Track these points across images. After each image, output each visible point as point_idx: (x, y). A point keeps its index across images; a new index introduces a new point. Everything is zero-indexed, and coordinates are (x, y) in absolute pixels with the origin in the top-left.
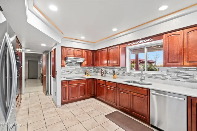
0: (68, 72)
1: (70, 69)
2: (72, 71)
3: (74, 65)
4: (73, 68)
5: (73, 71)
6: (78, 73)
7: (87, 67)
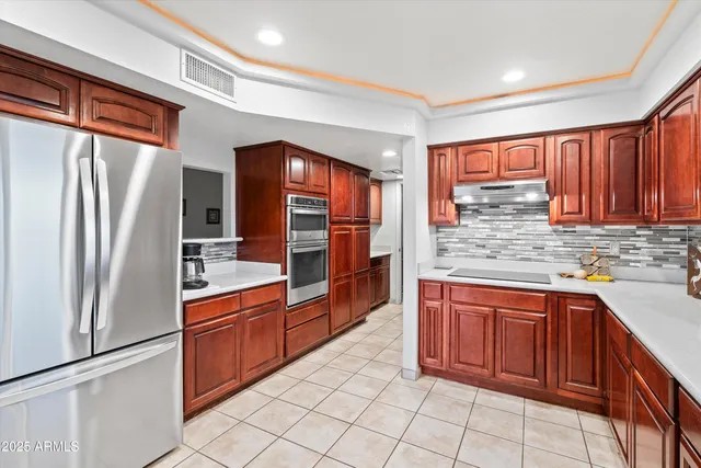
0: (484, 246)
1: (493, 237)
2: (499, 245)
3: (509, 218)
4: (508, 230)
5: (505, 247)
6: (533, 255)
7: (598, 230)
